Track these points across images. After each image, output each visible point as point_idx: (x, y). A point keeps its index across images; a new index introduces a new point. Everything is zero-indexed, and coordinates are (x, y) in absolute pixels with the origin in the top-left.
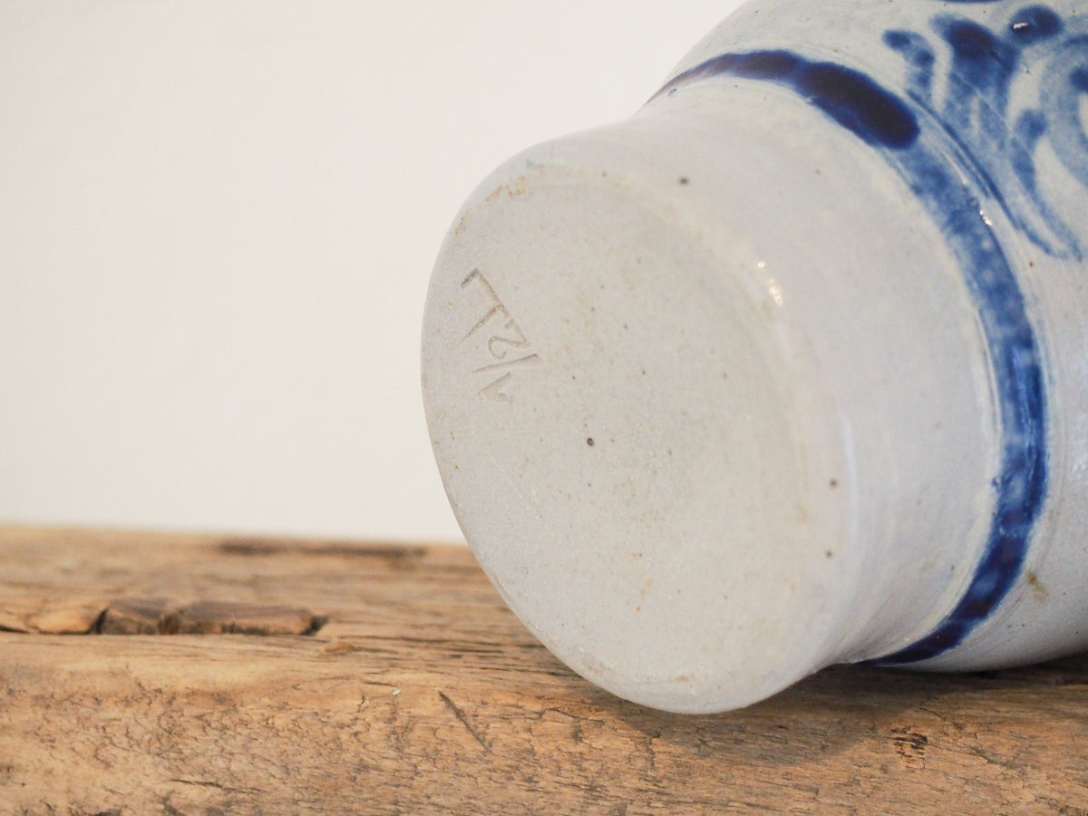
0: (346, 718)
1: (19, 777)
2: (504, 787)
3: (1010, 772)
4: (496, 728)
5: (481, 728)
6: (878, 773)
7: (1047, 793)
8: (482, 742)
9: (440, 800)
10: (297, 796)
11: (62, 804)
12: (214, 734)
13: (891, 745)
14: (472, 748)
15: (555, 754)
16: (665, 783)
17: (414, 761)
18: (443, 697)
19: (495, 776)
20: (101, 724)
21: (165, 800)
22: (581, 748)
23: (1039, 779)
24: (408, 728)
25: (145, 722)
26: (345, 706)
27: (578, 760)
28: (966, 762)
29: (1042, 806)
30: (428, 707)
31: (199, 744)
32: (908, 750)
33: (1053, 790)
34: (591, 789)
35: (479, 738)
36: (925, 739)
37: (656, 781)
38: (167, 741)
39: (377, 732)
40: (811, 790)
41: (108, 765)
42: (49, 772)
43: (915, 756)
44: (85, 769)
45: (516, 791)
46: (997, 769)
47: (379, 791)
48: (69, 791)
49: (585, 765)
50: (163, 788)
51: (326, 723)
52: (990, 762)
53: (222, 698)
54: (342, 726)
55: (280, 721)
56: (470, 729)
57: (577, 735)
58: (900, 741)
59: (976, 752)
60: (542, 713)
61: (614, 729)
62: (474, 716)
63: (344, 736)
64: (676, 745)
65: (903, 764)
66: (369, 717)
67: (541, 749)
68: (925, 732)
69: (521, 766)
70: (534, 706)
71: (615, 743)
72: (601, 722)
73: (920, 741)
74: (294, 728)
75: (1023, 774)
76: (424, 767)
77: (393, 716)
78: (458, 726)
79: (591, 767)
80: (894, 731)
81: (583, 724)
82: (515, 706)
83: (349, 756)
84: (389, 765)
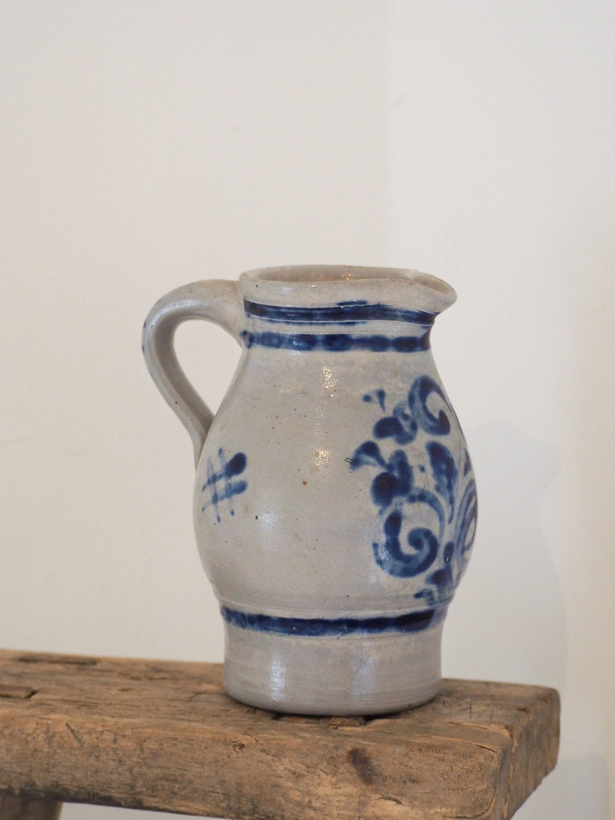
0: (30, 731)
2: (88, 760)
3: (275, 759)
4: (85, 737)
5: (80, 737)
6: (226, 758)
8: (80, 742)
9: (65, 764)
13: (231, 747)
14: (76, 744)
15: (107, 748)
17: (55, 749)
18: (67, 724)
19: (85, 755)
22: (116, 746)
23: (286, 761)
24: (53, 736)
26: (31, 727)
28: (259, 754)
29: (286, 772)
30: (61, 728)
32: (237, 749)
33: (290, 766)
34: (120, 761)
35: (79, 741)
36: (244, 745)
37: (144, 759)
39: (41, 737)
40: (200, 763)
43: (240, 752)
45: (92, 761)
46: (270, 757)
47: (42, 760)
49: (118, 752)
51: (22, 734)
52: (268, 754)
54: (28, 735)
55: (6, 732)
56: (76, 737)
57: (115, 741)
58: (234, 746)
59: (263, 751)
60: (103, 732)
61: (129, 738)
62: (78, 732)
63: (29, 739)
64: (151, 745)
65: (235, 755)
66: (39, 731)
67: (101, 746)
68: (245, 743)
69: (94, 752)
70: (100, 729)
71: (130, 744)
72: (124, 736)
73: (242, 746)
74: (11, 735)
75: (280, 760)
76: (58, 751)
77: (48, 731)
78: (72, 736)
79: (120, 753)
80: (233, 742)
81: (118, 737)
82: (94, 729)
83: (31, 746)
84: (46, 750)
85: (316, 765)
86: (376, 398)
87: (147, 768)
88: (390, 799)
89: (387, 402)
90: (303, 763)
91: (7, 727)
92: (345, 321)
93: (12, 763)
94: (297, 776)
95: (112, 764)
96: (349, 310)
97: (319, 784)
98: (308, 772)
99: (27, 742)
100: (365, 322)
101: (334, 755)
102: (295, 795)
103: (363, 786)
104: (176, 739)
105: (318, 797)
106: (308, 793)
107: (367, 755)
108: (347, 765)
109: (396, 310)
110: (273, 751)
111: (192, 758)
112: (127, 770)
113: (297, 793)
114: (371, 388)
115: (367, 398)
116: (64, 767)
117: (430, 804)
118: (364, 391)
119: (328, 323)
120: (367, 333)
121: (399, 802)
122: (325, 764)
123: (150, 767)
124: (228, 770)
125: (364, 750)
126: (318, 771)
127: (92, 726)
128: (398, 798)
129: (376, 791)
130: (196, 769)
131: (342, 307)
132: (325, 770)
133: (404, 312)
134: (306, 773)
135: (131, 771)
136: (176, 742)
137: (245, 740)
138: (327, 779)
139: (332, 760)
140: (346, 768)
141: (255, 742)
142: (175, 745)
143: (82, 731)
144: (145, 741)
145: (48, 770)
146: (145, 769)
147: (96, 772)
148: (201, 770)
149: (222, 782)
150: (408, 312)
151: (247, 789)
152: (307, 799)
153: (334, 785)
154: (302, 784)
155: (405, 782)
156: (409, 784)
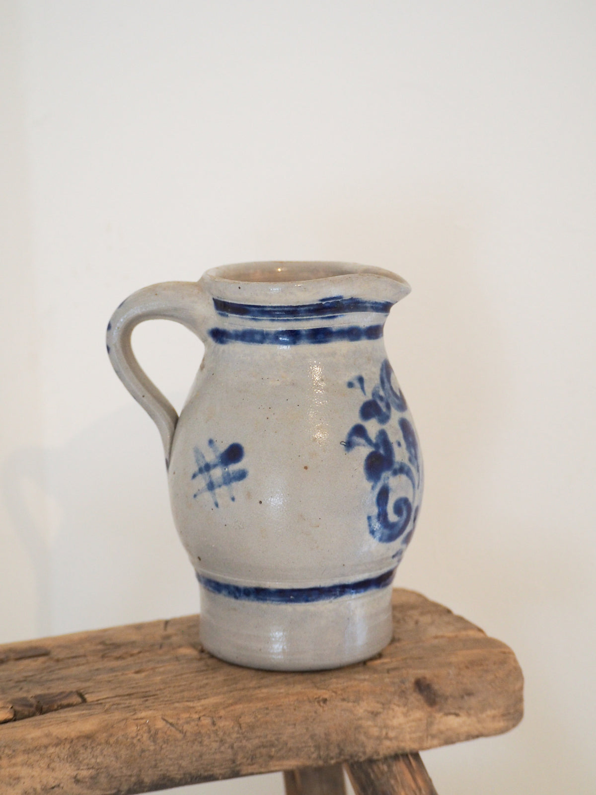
0: (134, 735)
1: (23, 780)
2: (192, 747)
3: (354, 704)
4: (186, 727)
5: (181, 728)
6: (314, 714)
7: (366, 708)
8: (183, 733)
9: (171, 756)
10: (121, 766)
11: (38, 787)
12: (89, 750)
13: (316, 704)
14: (179, 736)
15: (208, 731)
16: (246, 733)
17: (160, 745)
18: (164, 720)
19: (189, 744)
20: (49, 756)
21: (75, 777)
22: (216, 728)
23: (364, 704)
24: (156, 733)
25: (64, 751)
26: (133, 730)
27: (216, 732)
28: (341, 704)
29: (366, 713)
30: (160, 724)
31: (85, 755)
32: (322, 704)
33: (368, 707)
34: (221, 741)
35: (181, 732)
36: (326, 699)
37: (243, 734)
38: (73, 756)
39: (146, 736)
40: (293, 725)
41: (53, 770)
42: (33, 777)
43: (324, 706)
44: (45, 773)
45: (196, 747)
46: (350, 704)
47: (150, 758)
48: (41, 781)
49: (218, 733)
50: (74, 773)
51: (127, 738)
52: (348, 702)
53: (89, 737)
54: (133, 738)
56: (177, 729)
57: (214, 724)
58: (319, 702)
59: (343, 700)
60: (200, 718)
61: (225, 718)
62: (177, 724)
63: (135, 741)
64: (247, 719)
65: (321, 709)
66: (141, 732)
67: (203, 731)
68: (326, 696)
69: (198, 737)
70: (196, 716)
71: (227, 723)
72: (221, 717)
73: (325, 701)
74: (117, 742)
75: (358, 704)
76: (164, 746)
77: (149, 731)
78: (173, 729)
79: (221, 733)
80: (316, 698)
81: (215, 719)
82: (189, 717)
83: (138, 748)
84: (152, 748)
85: (390, 701)
86: (357, 384)
87: (247, 740)
88: (450, 714)
89: (366, 385)
90: (378, 702)
91: (111, 735)
92: (326, 316)
93: (122, 768)
94: (375, 714)
95: (215, 745)
96: (328, 305)
97: (394, 717)
98: (383, 708)
99: (134, 745)
100: (343, 315)
101: (403, 689)
102: (375, 731)
103: (429, 709)
104: (267, 709)
105: (393, 728)
106: (386, 726)
107: (428, 682)
108: (414, 694)
109: (365, 302)
110: (352, 698)
111: (285, 722)
112: (229, 747)
113: (376, 729)
114: (352, 375)
115: (350, 385)
116: (171, 759)
117: (483, 709)
118: (347, 379)
119: (312, 319)
120: (345, 325)
121: (457, 715)
122: (397, 698)
123: (248, 739)
124: (317, 725)
125: (425, 678)
126: (392, 706)
127: (187, 715)
128: (457, 712)
129: (440, 710)
130: (290, 730)
131: (324, 303)
132: (397, 704)
133: (373, 303)
134: (382, 710)
135: (232, 747)
136: (268, 711)
137: (326, 694)
138: (399, 710)
139: (402, 693)
140: (415, 698)
141: (334, 694)
142: (267, 714)
143: (181, 722)
144: (240, 717)
145: (156, 766)
146: (244, 742)
147: (201, 756)
148: (294, 730)
149: (312, 737)
150: (376, 303)
151: (334, 737)
152: (384, 732)
153: (405, 715)
154: (379, 721)
155: (462, 697)
156: (466, 697)
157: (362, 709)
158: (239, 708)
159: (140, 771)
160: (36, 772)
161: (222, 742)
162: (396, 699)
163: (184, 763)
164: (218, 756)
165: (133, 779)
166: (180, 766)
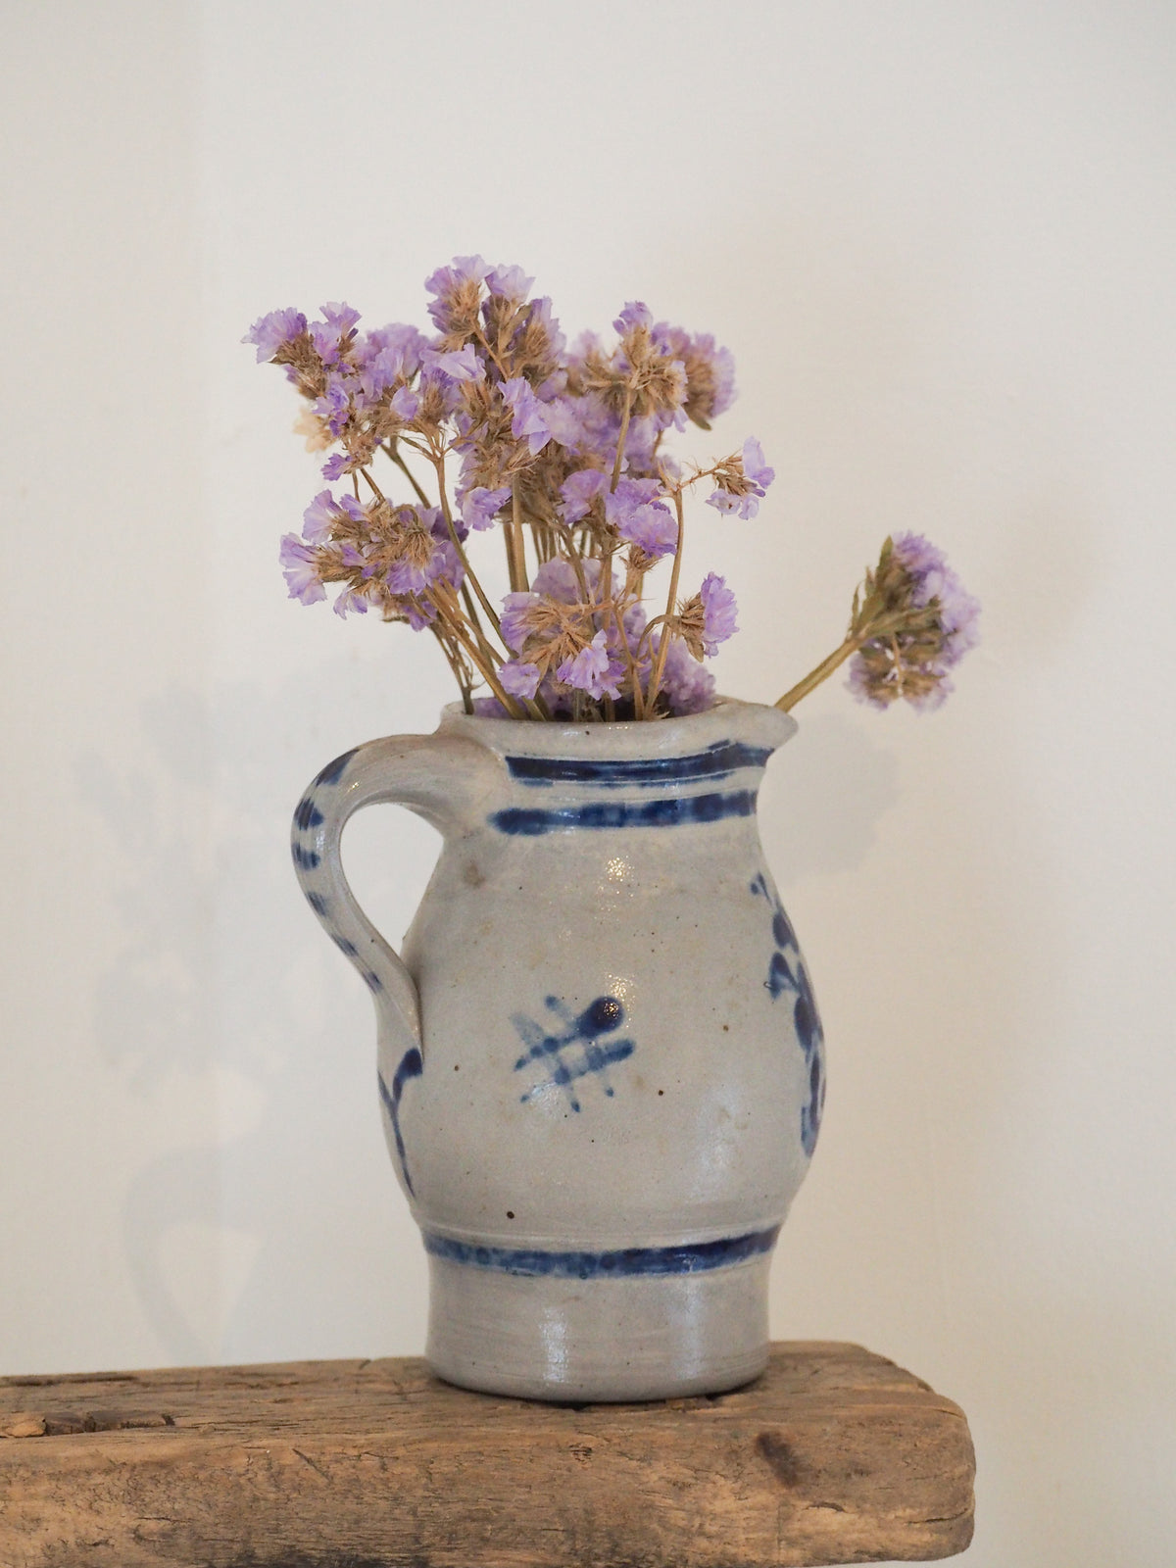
0: (242, 1470)
1: (45, 1525)
2: (343, 1503)
3: (642, 1464)
4: (334, 1468)
5: (325, 1469)
6: (565, 1473)
7: (664, 1474)
8: (327, 1477)
9: (304, 1515)
10: (217, 1521)
11: (71, 1540)
12: (163, 1488)
13: (572, 1455)
14: (322, 1481)
15: (372, 1480)
16: (440, 1491)
17: (287, 1492)
18: (297, 1452)
19: (337, 1497)
20: (92, 1488)
21: (135, 1531)
22: (387, 1475)
23: (660, 1466)
24: (280, 1473)
25: (120, 1483)
26: (240, 1462)
27: (386, 1482)
28: (617, 1460)
29: (663, 1483)
30: (290, 1459)
31: (154, 1494)
32: (581, 1457)
33: (668, 1473)
34: (395, 1499)
35: (325, 1474)
36: (590, 1449)
37: (434, 1491)
38: (134, 1496)
39: (261, 1476)
40: (526, 1487)
41: (98, 1512)
42: (63, 1520)
43: (587, 1460)
44: (84, 1516)
45: (350, 1505)
46: (634, 1463)
47: (267, 1513)
48: (75, 1531)
49: (390, 1485)
50: (134, 1524)
51: (230, 1475)
52: (630, 1459)
53: (163, 1464)
54: (240, 1475)
55: (202, 1475)
56: (318, 1470)
57: (384, 1468)
58: (576, 1452)
59: (622, 1454)
60: (360, 1456)
61: (405, 1462)
62: (319, 1461)
63: (242, 1481)
64: (445, 1467)
65: (579, 1466)
66: (255, 1467)
67: (364, 1478)
68: (590, 1445)
69: (354, 1487)
70: (353, 1453)
71: (408, 1470)
72: (397, 1459)
73: (588, 1451)
74: (211, 1479)
75: (650, 1464)
76: (293, 1496)
77: (270, 1468)
78: (311, 1469)
79: (395, 1486)
80: (571, 1446)
81: (386, 1461)
82: (343, 1453)
83: (246, 1494)
84: (272, 1496)
85: (709, 1467)
87: (441, 1504)
88: (824, 1505)
90: (686, 1466)
91: (202, 1467)
93: (217, 1525)
94: (680, 1487)
95: (384, 1505)
97: (715, 1496)
98: (696, 1478)
99: (241, 1488)
101: (735, 1448)
102: (678, 1518)
103: (784, 1491)
104: (481, 1454)
105: (714, 1516)
106: (699, 1512)
107: (784, 1442)
108: (756, 1460)
110: (639, 1453)
111: (512, 1479)
112: (408, 1513)
113: (682, 1514)
116: (304, 1520)
117: (888, 1505)
121: (839, 1509)
122: (722, 1462)
123: (444, 1502)
124: (571, 1492)
125: (778, 1434)
126: (713, 1476)
127: (339, 1450)
128: (839, 1502)
129: (803, 1496)
130: (521, 1494)
132: (723, 1473)
134: (694, 1481)
135: (414, 1513)
136: (482, 1458)
137: (589, 1441)
138: (726, 1486)
139: (733, 1455)
140: (756, 1467)
141: (605, 1443)
142: (480, 1462)
143: (327, 1458)
144: (432, 1463)
146: (437, 1507)
147: (357, 1522)
148: (528, 1496)
149: (562, 1513)
151: (601, 1518)
152: (697, 1522)
153: (738, 1495)
154: (688, 1499)
155: (848, 1476)
156: (854, 1477)
157: (654, 1476)
158: (432, 1447)
159: (249, 1533)
160: (69, 1512)
161: (397, 1500)
162: (720, 1464)
163: (327, 1531)
164: (388, 1526)
165: (237, 1547)
166: (320, 1535)
